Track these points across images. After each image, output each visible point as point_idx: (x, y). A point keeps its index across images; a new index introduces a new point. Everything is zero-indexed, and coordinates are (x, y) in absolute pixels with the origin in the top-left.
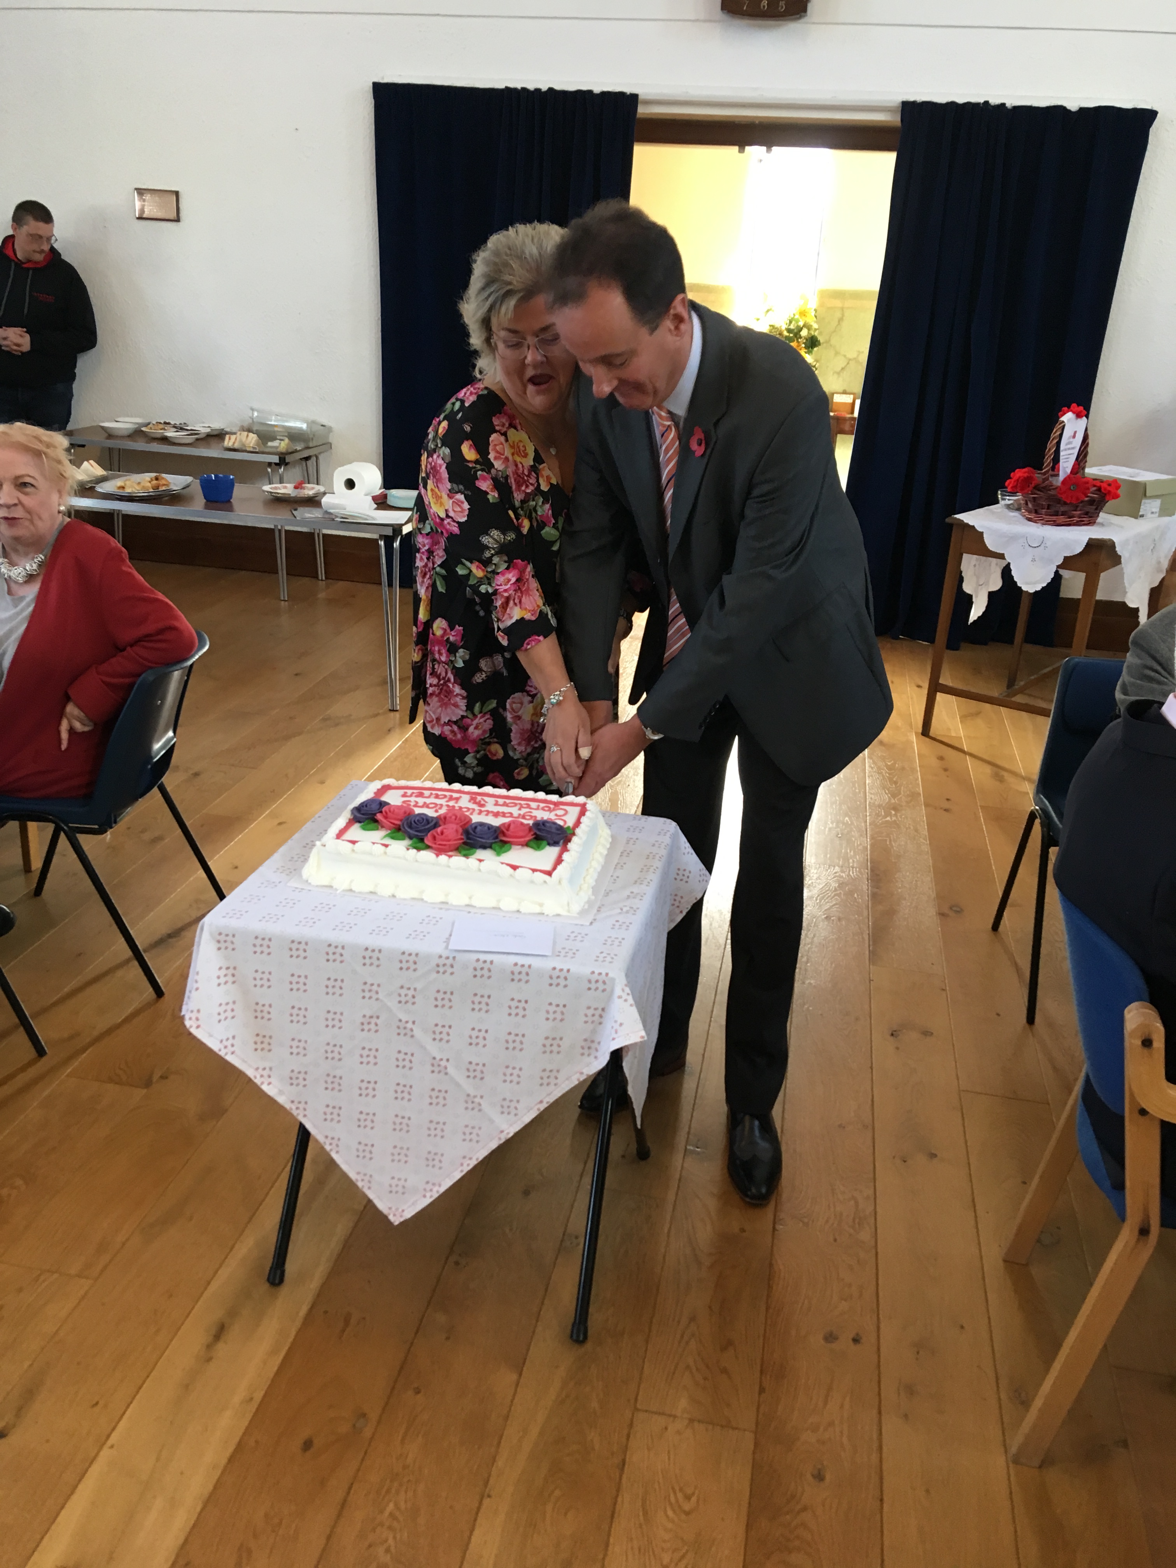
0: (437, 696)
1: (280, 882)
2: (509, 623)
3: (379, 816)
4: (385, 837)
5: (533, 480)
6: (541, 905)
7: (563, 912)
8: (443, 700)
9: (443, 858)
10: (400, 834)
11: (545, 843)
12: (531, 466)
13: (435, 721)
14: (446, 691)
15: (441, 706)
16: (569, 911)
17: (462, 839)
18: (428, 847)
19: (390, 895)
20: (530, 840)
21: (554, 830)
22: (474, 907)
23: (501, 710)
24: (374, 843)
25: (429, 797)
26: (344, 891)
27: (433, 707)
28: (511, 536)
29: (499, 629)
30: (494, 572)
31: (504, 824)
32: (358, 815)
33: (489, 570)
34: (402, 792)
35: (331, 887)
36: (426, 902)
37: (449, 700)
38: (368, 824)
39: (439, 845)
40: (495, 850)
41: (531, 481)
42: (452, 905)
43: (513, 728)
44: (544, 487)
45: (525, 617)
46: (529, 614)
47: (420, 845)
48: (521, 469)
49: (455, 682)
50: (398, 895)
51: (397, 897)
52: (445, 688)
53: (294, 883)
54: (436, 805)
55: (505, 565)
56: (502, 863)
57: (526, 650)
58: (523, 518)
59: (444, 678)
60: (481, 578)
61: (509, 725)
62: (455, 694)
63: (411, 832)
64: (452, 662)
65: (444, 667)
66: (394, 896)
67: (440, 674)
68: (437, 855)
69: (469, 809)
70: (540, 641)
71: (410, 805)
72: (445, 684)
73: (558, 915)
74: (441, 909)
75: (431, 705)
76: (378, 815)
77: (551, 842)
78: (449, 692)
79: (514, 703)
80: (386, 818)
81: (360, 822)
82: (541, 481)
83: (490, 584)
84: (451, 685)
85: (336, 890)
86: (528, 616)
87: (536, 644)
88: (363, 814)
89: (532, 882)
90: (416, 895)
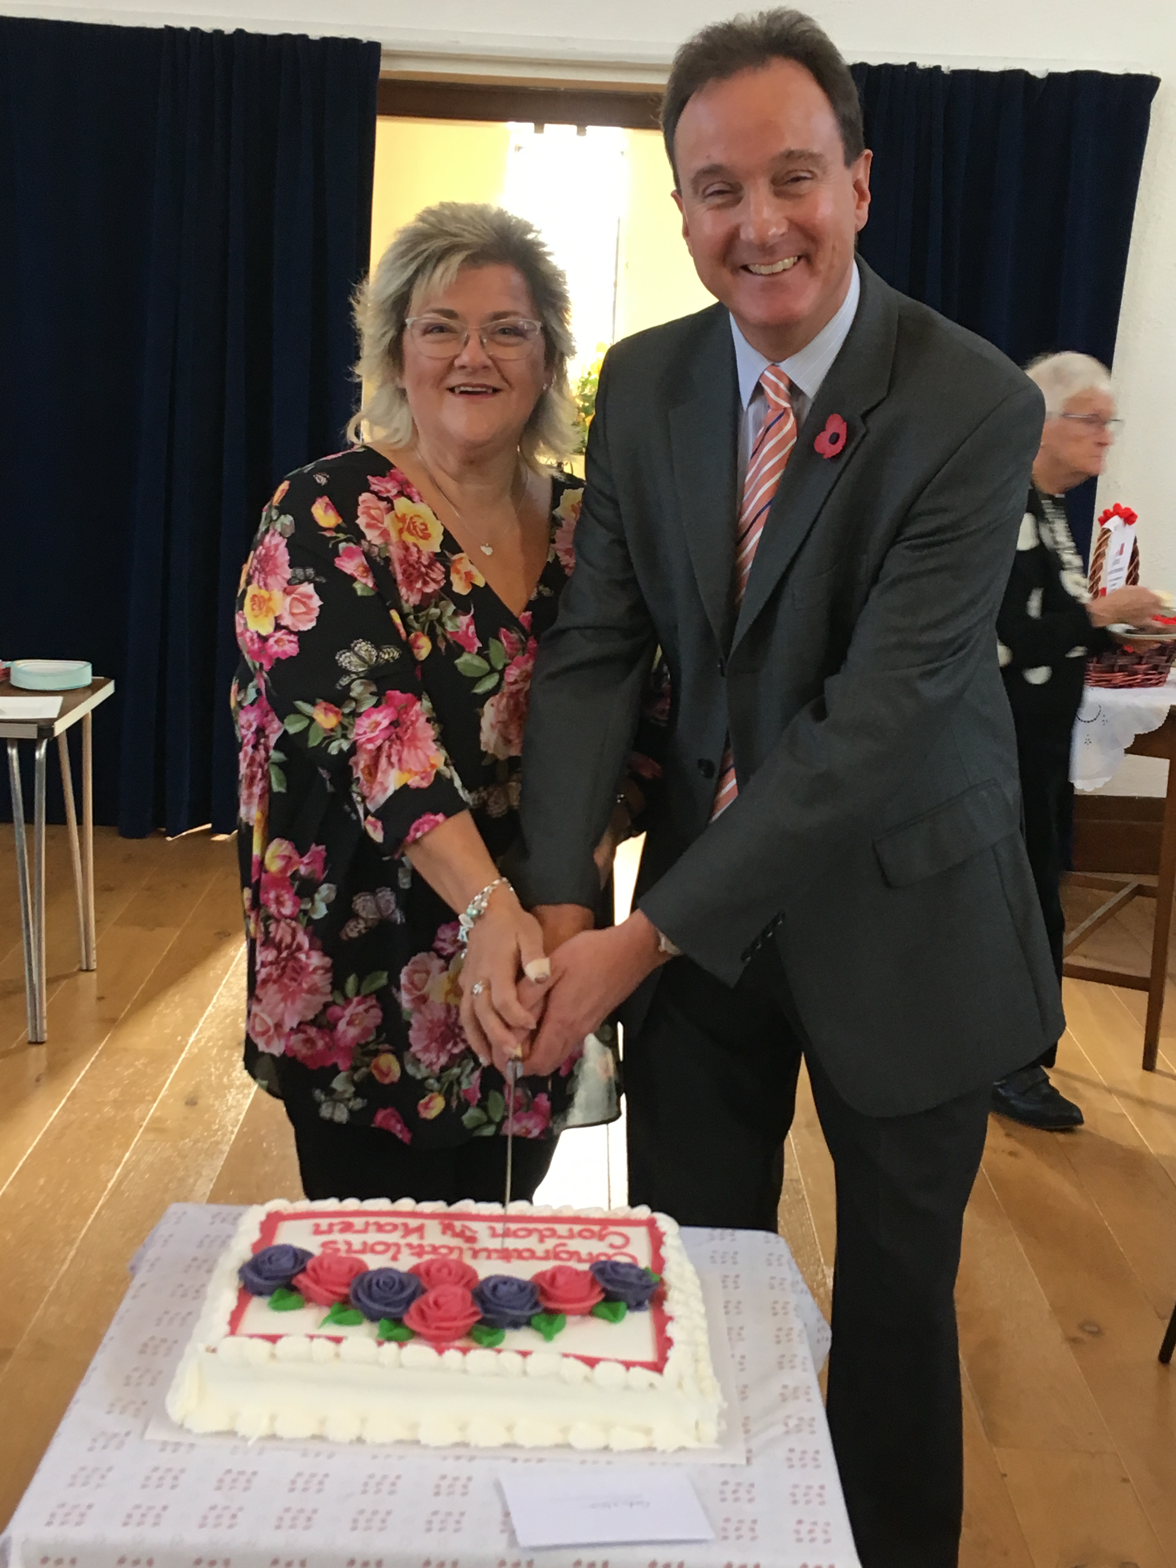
0: (275, 982)
1: (127, 1434)
2: (381, 799)
3: (303, 1280)
4: (325, 1321)
5: (438, 573)
6: (648, 1432)
7: (691, 1444)
8: (288, 987)
9: (452, 1356)
10: (351, 1313)
11: (623, 1305)
12: (436, 554)
13: (272, 1030)
14: (294, 970)
15: (284, 999)
16: (699, 1440)
17: (475, 1314)
18: (414, 1335)
19: (354, 1437)
20: (598, 1304)
21: (633, 1280)
22: (520, 1447)
23: (394, 990)
24: (312, 1337)
25: (365, 1231)
26: (261, 1439)
27: (268, 1004)
28: (391, 654)
29: (367, 813)
30: (355, 714)
31: (541, 1275)
32: (256, 1280)
33: (347, 711)
34: (309, 1223)
35: (232, 1433)
36: (426, 1447)
37: (300, 984)
38: (282, 1297)
39: (438, 1328)
40: (538, 1329)
41: (433, 576)
42: (477, 1448)
43: (413, 1021)
44: (460, 587)
45: (409, 782)
46: (418, 778)
47: (398, 1332)
48: (416, 555)
49: (311, 948)
50: (368, 1437)
51: (368, 1440)
52: (290, 964)
53: (154, 1434)
54: (388, 1246)
55: (374, 700)
56: (566, 1356)
57: (416, 842)
58: (419, 633)
59: (288, 947)
60: (332, 730)
61: (405, 1017)
62: (311, 969)
63: (376, 1307)
64: (305, 912)
65: (289, 925)
66: (360, 1440)
67: (281, 941)
68: (440, 1351)
69: (451, 1249)
70: (437, 823)
71: (338, 1250)
72: (292, 956)
73: (682, 1449)
74: (458, 1458)
75: (264, 1002)
76: (301, 1277)
77: (634, 1304)
78: (300, 970)
79: (415, 972)
80: (317, 1281)
81: (260, 1294)
82: (454, 578)
83: (344, 736)
84: (303, 957)
85: (245, 1439)
86: (415, 782)
87: (432, 829)
88: (267, 1279)
89: (627, 1388)
90: (405, 1435)
